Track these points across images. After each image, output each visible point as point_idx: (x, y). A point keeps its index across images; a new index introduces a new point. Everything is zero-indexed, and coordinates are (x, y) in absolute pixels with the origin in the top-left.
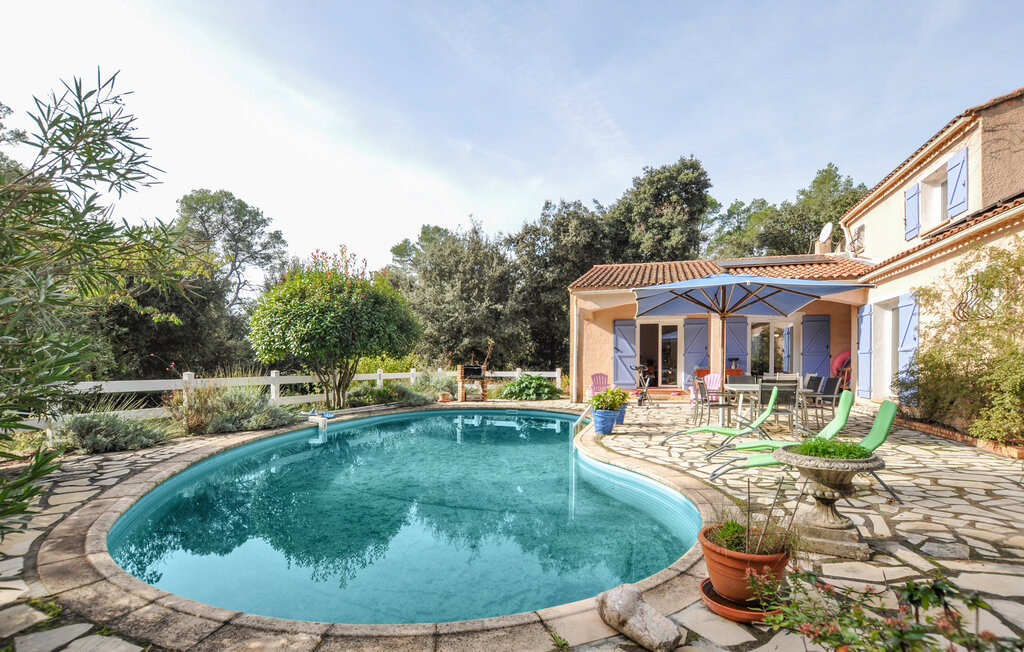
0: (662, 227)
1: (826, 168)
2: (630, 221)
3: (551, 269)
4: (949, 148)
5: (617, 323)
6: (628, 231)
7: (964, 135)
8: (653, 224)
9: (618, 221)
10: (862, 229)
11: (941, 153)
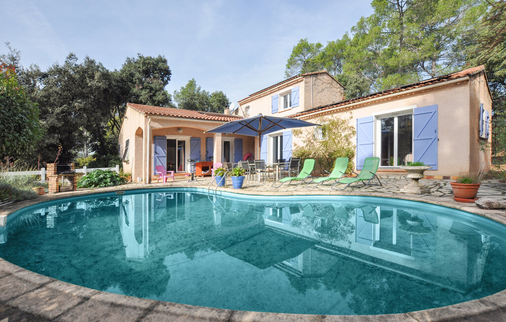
0: (151, 89)
1: (192, 80)
2: (131, 81)
3: (79, 101)
4: (292, 85)
5: (156, 138)
6: (129, 87)
7: (298, 82)
8: (146, 87)
9: (122, 80)
10: (248, 107)
11: (288, 86)
